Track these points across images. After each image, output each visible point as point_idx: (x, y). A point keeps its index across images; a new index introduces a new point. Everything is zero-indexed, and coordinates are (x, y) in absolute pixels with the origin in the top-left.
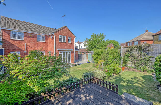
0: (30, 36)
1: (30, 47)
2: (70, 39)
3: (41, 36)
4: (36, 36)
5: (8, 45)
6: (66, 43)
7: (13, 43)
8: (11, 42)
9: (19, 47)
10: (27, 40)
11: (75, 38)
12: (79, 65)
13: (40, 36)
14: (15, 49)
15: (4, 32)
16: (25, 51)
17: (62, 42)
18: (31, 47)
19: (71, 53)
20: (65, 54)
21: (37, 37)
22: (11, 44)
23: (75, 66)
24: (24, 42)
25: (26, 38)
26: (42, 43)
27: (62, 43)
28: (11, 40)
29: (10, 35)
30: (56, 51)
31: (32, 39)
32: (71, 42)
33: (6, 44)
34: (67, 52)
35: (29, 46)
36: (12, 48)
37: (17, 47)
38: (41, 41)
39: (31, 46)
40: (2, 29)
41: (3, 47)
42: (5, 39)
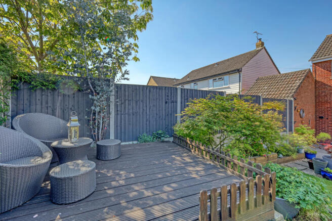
15: (318, 67)
40: (314, 64)
41: (317, 97)
42: (320, 80)
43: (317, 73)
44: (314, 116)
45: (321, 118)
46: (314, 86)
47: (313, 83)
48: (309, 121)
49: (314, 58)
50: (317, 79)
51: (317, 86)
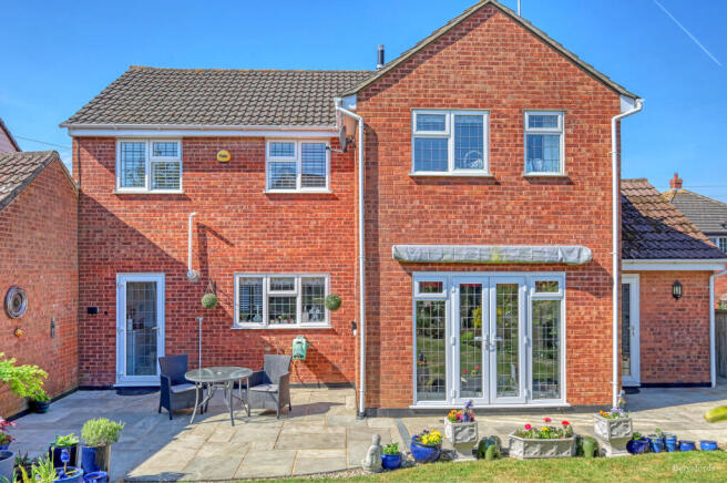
0: (220, 159)
1: (218, 241)
2: (555, 137)
3: (298, 149)
4: (263, 155)
5: (105, 231)
6: (492, 181)
7: (129, 219)
8: (120, 210)
9: (158, 243)
10: (204, 187)
11: (627, 108)
12: (633, 446)
13: (290, 152)
14: (139, 255)
15: (86, 153)
16: (193, 273)
17: (452, 171)
18: (227, 242)
19: (561, 292)
20: (489, 296)
21: (269, 158)
22: (119, 222)
23: (579, 452)
24: (187, 204)
25: (197, 176)
26: (303, 204)
27: (443, 189)
28: (116, 200)
29: (113, 172)
30: (384, 264)
31: (234, 177)
32: (562, 172)
33: (98, 227)
34: (508, 278)
35: (215, 234)
36: (123, 251)
37: (150, 243)
38: (299, 190)
39: (225, 232)
40: (77, 138)
41: (83, 246)
42: (90, 195)
43: (84, 170)
44: (74, 309)
45: (92, 311)
46: (75, 210)
47: (73, 201)
48: (53, 326)
49: (77, 120)
50: (85, 189)
51: (84, 212)
